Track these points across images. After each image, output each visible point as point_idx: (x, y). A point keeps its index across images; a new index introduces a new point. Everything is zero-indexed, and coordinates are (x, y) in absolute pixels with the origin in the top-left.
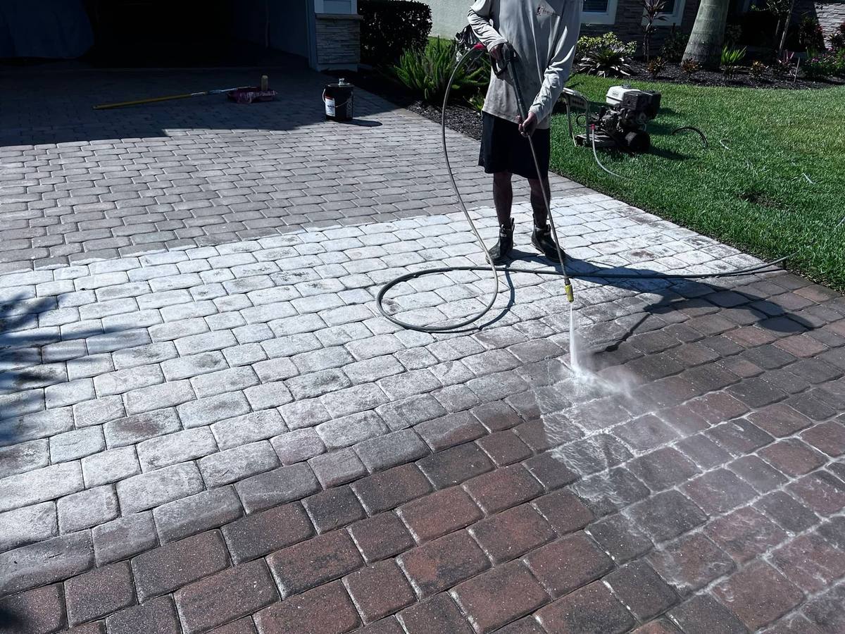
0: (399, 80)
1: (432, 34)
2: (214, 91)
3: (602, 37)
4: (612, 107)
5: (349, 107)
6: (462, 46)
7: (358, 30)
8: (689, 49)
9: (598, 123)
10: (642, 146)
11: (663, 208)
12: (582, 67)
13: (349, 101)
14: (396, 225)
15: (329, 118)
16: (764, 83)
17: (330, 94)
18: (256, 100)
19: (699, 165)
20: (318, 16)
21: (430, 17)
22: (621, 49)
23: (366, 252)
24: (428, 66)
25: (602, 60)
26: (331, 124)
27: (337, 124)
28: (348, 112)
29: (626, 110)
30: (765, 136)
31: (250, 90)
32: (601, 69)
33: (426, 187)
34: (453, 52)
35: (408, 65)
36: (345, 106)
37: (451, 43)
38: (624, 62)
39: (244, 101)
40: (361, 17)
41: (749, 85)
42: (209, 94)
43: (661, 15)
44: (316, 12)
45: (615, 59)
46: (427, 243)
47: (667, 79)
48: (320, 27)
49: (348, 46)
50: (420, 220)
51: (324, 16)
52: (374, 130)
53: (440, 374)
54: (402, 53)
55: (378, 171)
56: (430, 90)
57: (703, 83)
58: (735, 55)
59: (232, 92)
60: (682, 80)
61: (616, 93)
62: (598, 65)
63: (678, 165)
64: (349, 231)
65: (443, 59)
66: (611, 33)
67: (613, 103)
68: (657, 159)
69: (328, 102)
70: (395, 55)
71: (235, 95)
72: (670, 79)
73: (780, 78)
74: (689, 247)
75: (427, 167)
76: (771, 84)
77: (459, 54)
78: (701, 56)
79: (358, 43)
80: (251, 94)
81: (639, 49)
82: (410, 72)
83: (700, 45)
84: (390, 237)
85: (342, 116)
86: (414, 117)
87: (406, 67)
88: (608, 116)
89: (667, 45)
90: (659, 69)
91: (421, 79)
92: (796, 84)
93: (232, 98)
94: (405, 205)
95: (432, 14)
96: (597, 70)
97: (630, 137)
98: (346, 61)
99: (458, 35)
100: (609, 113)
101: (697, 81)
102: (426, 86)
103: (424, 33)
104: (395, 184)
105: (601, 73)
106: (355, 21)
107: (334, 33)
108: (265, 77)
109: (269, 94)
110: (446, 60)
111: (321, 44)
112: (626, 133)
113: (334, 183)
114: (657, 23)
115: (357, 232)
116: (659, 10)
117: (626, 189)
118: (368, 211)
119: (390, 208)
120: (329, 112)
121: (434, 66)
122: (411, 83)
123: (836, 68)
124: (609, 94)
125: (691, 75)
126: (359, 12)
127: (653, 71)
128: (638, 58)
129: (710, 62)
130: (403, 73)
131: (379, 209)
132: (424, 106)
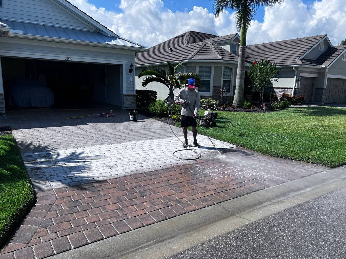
0: (149, 111)
1: (158, 99)
2: (97, 114)
3: (209, 99)
4: (206, 116)
5: (136, 118)
6: (167, 102)
7: (136, 98)
8: (234, 102)
9: (202, 120)
10: (214, 125)
11: (216, 137)
12: (203, 108)
13: (137, 116)
14: (153, 140)
15: (131, 121)
16: (255, 111)
17: (131, 114)
18: (109, 117)
19: (229, 130)
20: (124, 95)
21: (157, 95)
22: (214, 103)
23: (146, 145)
24: (157, 107)
25: (208, 106)
26: (131, 122)
27: (133, 122)
28: (136, 119)
29: (209, 117)
30: (249, 124)
31: (107, 114)
32: (208, 108)
33: (159, 134)
34: (164, 104)
35: (152, 107)
36: (135, 117)
37: (163, 101)
38: (215, 106)
39: (106, 117)
40: (137, 95)
41: (251, 112)
42: (96, 115)
43: (225, 93)
44: (124, 93)
45: (212, 105)
46: (160, 143)
47: (228, 110)
48: (125, 97)
49: (133, 102)
50: (158, 140)
51: (126, 95)
52: (144, 123)
53: (165, 161)
54: (150, 104)
55: (146, 131)
56: (158, 113)
57: (238, 111)
58: (248, 104)
59: (102, 115)
60: (232, 111)
61: (206, 113)
62: (207, 107)
63: (223, 129)
64: (142, 142)
65: (161, 105)
66: (211, 98)
67: (206, 115)
68: (218, 128)
69: (131, 116)
70: (148, 104)
71: (103, 115)
72: (229, 110)
73: (261, 109)
74: (221, 144)
75: (159, 130)
76: (258, 111)
77: (166, 104)
78: (237, 104)
79: (136, 102)
80: (108, 115)
81: (220, 102)
82: (153, 109)
83: (237, 101)
84: (152, 143)
85: (135, 120)
86: (154, 120)
87: (151, 107)
88: (205, 118)
89: (228, 101)
90: (225, 108)
91: (156, 111)
92: (265, 111)
93: (102, 116)
94: (154, 137)
95: (157, 94)
96: (207, 108)
97: (211, 123)
98: (132, 107)
99: (165, 99)
100: (205, 117)
101: (236, 111)
102: (157, 112)
103: (155, 99)
104: (151, 133)
105: (208, 109)
106: (135, 96)
107: (129, 99)
108: (112, 110)
109: (113, 115)
110: (162, 106)
111: (125, 102)
112: (210, 122)
113: (136, 133)
114: (224, 95)
115: (144, 142)
116: (225, 92)
117: (208, 134)
118: (146, 138)
119: (151, 138)
120: (131, 119)
121: (159, 107)
122: (153, 112)
123: (278, 107)
124: (205, 113)
125: (234, 109)
126: (136, 93)
127: (223, 109)
128: (220, 105)
129: (240, 106)
130: (150, 109)
131: (148, 138)
132: (157, 117)
